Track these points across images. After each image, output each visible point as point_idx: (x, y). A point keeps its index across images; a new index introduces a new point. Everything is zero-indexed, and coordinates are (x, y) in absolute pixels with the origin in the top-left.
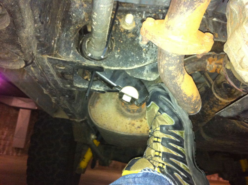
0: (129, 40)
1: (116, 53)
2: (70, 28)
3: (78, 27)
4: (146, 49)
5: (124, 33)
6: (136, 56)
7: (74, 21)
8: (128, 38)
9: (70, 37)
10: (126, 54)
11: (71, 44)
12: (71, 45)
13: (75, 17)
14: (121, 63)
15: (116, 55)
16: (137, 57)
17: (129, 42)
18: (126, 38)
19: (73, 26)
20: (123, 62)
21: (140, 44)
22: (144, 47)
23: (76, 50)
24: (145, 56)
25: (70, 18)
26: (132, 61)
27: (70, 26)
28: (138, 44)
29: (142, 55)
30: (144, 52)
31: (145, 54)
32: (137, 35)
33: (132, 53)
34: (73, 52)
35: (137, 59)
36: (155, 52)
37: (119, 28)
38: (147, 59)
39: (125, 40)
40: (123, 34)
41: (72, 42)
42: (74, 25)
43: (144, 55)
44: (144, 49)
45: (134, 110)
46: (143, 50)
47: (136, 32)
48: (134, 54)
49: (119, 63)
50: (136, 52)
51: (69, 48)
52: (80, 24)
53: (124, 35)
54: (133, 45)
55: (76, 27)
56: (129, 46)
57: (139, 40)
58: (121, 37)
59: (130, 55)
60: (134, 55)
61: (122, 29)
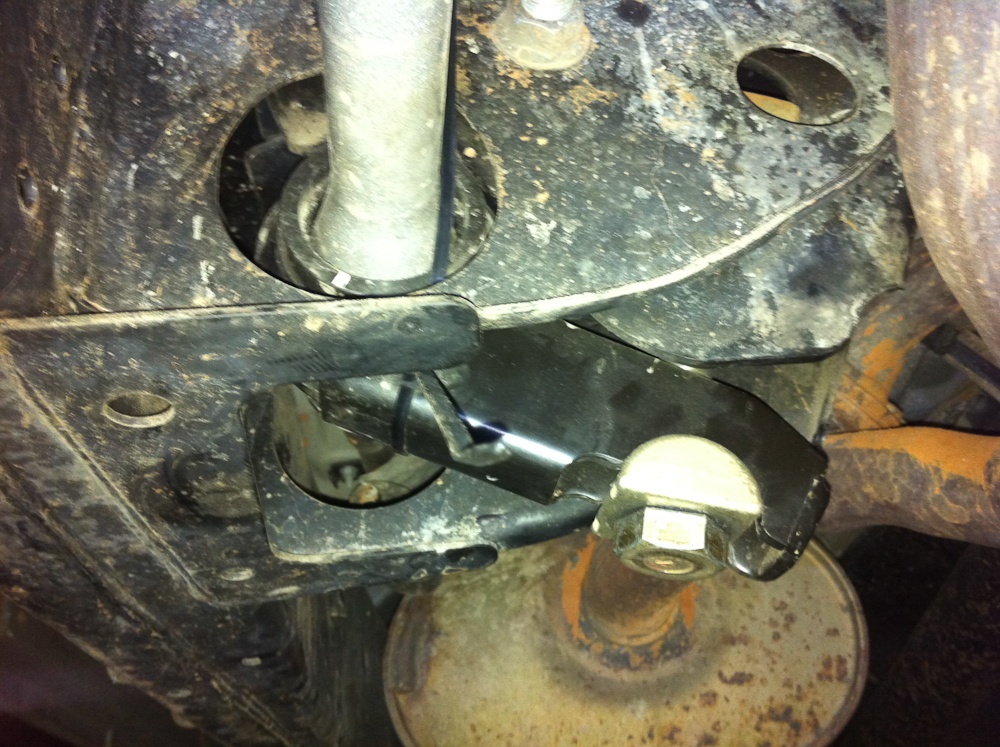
0: (585, 120)
1: (529, 215)
2: (163, 127)
3: (220, 116)
4: (718, 146)
5: (538, 93)
6: (672, 203)
7: (181, 87)
8: (578, 112)
9: (171, 181)
10: (598, 202)
11: (188, 219)
12: (188, 230)
13: (184, 68)
14: (586, 267)
15: (532, 229)
16: (684, 209)
17: (589, 134)
18: (562, 115)
19: (179, 117)
20: (597, 260)
21: (666, 130)
22: (704, 140)
23: (235, 255)
24: (733, 187)
25: (154, 78)
26: (659, 236)
27: (161, 121)
28: (656, 131)
29: (709, 186)
30: (719, 171)
31: (728, 176)
32: (625, 86)
33: (641, 192)
34: (212, 268)
35: (686, 216)
36: (788, 156)
37: (495, 70)
38: (754, 203)
39: (559, 127)
40: (533, 98)
41: (196, 209)
42: (182, 107)
43: (719, 185)
44: (708, 152)
45: (650, 645)
46: (703, 161)
47: (612, 72)
48: (655, 194)
49: (573, 271)
50: (662, 177)
51: (178, 252)
52: (225, 95)
53: (543, 101)
54: (625, 146)
55: (205, 119)
56: (603, 157)
57: (651, 109)
58: (525, 114)
59: (628, 206)
60: (654, 199)
61: (516, 75)
